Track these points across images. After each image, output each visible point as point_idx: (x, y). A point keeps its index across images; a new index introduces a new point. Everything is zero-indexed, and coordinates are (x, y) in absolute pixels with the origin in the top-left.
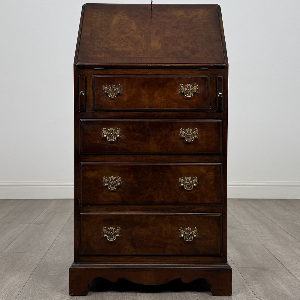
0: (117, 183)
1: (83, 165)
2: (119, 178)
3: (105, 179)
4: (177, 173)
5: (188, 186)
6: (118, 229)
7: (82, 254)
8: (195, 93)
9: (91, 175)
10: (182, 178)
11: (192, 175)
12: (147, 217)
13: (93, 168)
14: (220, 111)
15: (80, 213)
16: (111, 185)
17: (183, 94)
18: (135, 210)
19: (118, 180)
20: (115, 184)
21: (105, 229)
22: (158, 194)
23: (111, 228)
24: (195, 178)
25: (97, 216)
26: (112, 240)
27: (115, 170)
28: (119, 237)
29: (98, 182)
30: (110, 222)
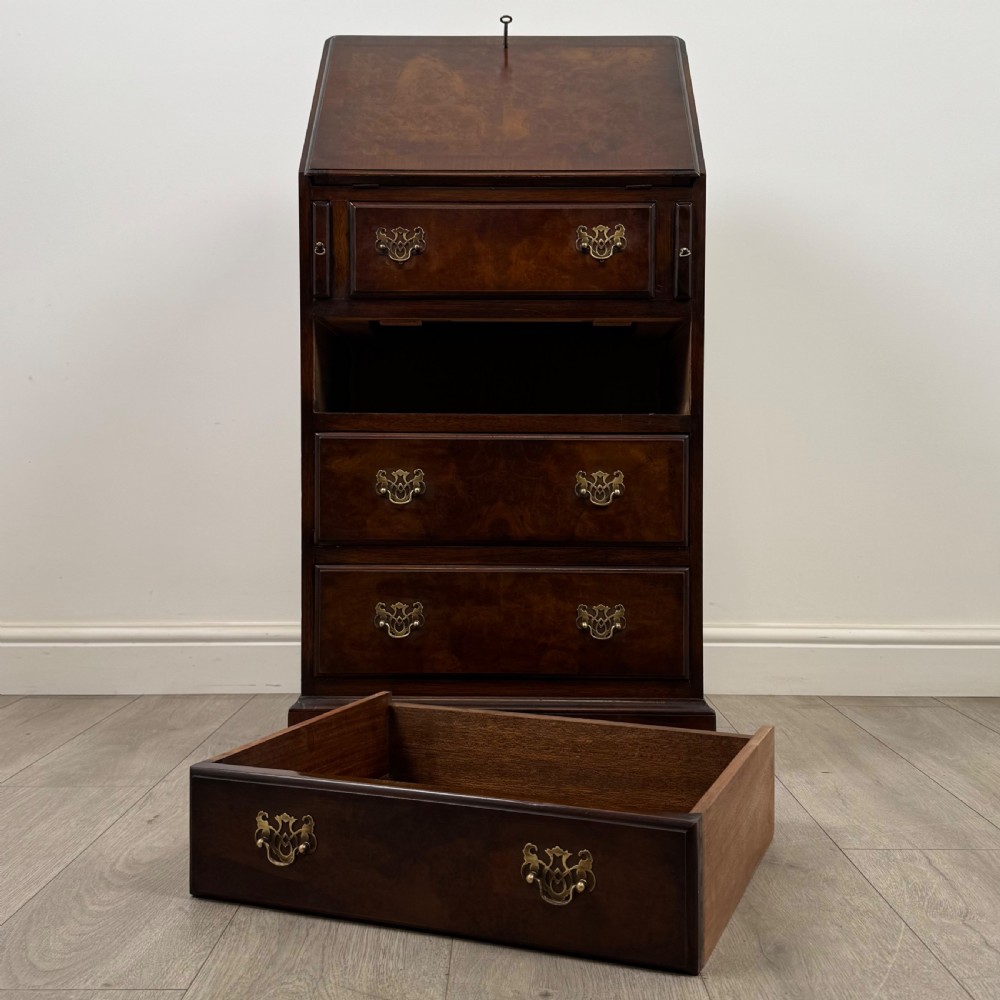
0: (412, 486)
1: (324, 441)
2: (417, 473)
3: (381, 476)
4: (571, 461)
5: (600, 496)
6: (417, 606)
7: (320, 672)
8: (617, 249)
9: (343, 465)
10: (583, 475)
11: (610, 468)
12: (494, 576)
13: (350, 448)
14: (683, 298)
15: (318, 566)
16: (398, 492)
17: (586, 251)
18: (460, 560)
19: (416, 480)
20: (408, 489)
21: (382, 607)
22: (522, 517)
23: (399, 605)
24: (617, 475)
25: (361, 574)
26: (403, 634)
27: (406, 455)
28: (417, 627)
29: (364, 484)
30: (393, 588)
